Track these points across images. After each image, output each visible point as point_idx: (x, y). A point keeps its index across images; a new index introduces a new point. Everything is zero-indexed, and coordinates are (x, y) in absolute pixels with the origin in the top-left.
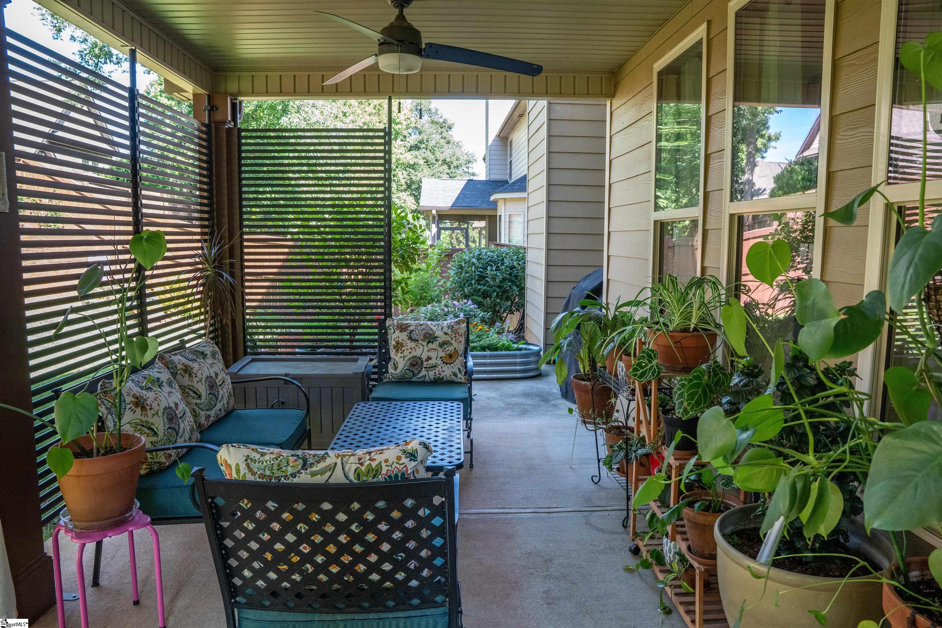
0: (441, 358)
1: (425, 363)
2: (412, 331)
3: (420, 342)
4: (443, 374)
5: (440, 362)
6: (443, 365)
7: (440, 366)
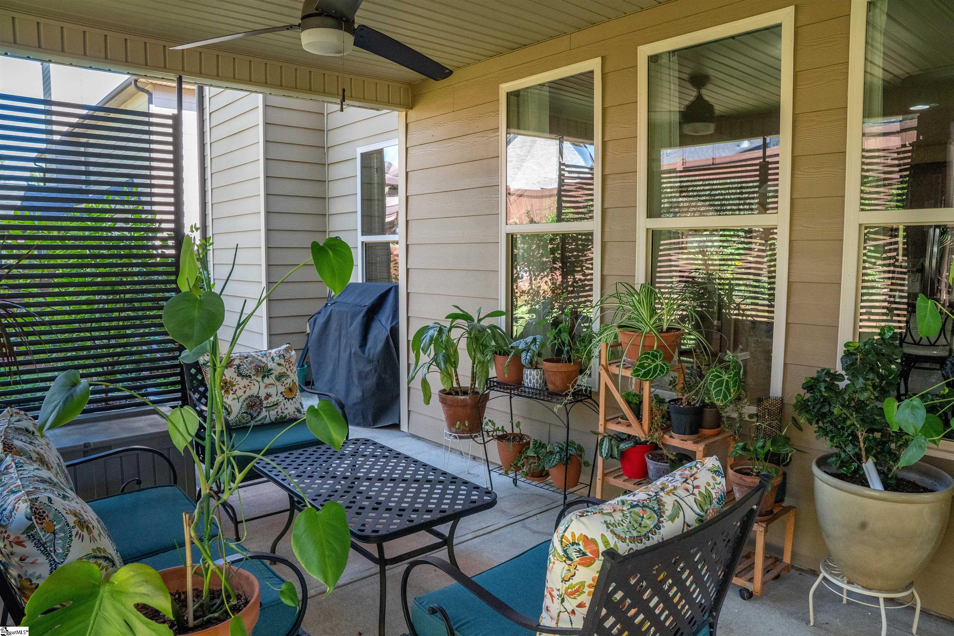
0: (281, 393)
1: (265, 402)
2: (239, 366)
3: (253, 377)
4: (286, 412)
5: (281, 398)
6: (284, 401)
7: (282, 403)
